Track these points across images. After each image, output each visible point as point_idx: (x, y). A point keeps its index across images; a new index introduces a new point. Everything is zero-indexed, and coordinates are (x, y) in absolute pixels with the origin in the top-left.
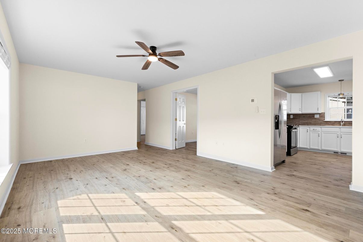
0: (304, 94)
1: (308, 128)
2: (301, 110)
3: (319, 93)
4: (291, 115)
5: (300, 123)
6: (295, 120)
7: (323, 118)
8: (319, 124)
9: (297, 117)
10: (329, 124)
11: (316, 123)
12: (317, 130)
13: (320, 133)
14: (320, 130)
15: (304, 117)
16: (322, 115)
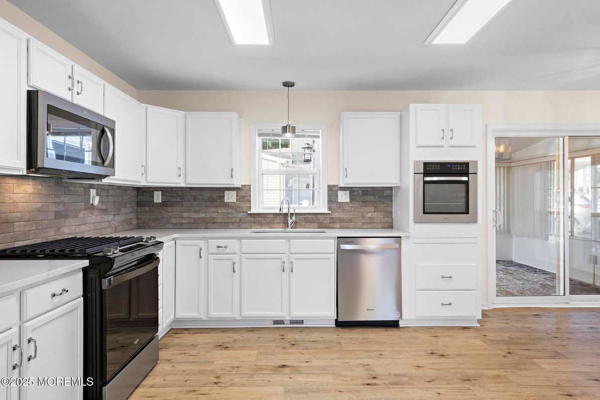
0: (193, 116)
1: (202, 243)
2: (182, 173)
3: (234, 115)
4: (156, 193)
5: (184, 222)
6: (169, 208)
7: (247, 205)
8: (236, 222)
9: (174, 199)
10: (260, 224)
11: (230, 220)
12: (227, 250)
13: (236, 258)
14: (237, 250)
15: (195, 198)
16: (243, 192)
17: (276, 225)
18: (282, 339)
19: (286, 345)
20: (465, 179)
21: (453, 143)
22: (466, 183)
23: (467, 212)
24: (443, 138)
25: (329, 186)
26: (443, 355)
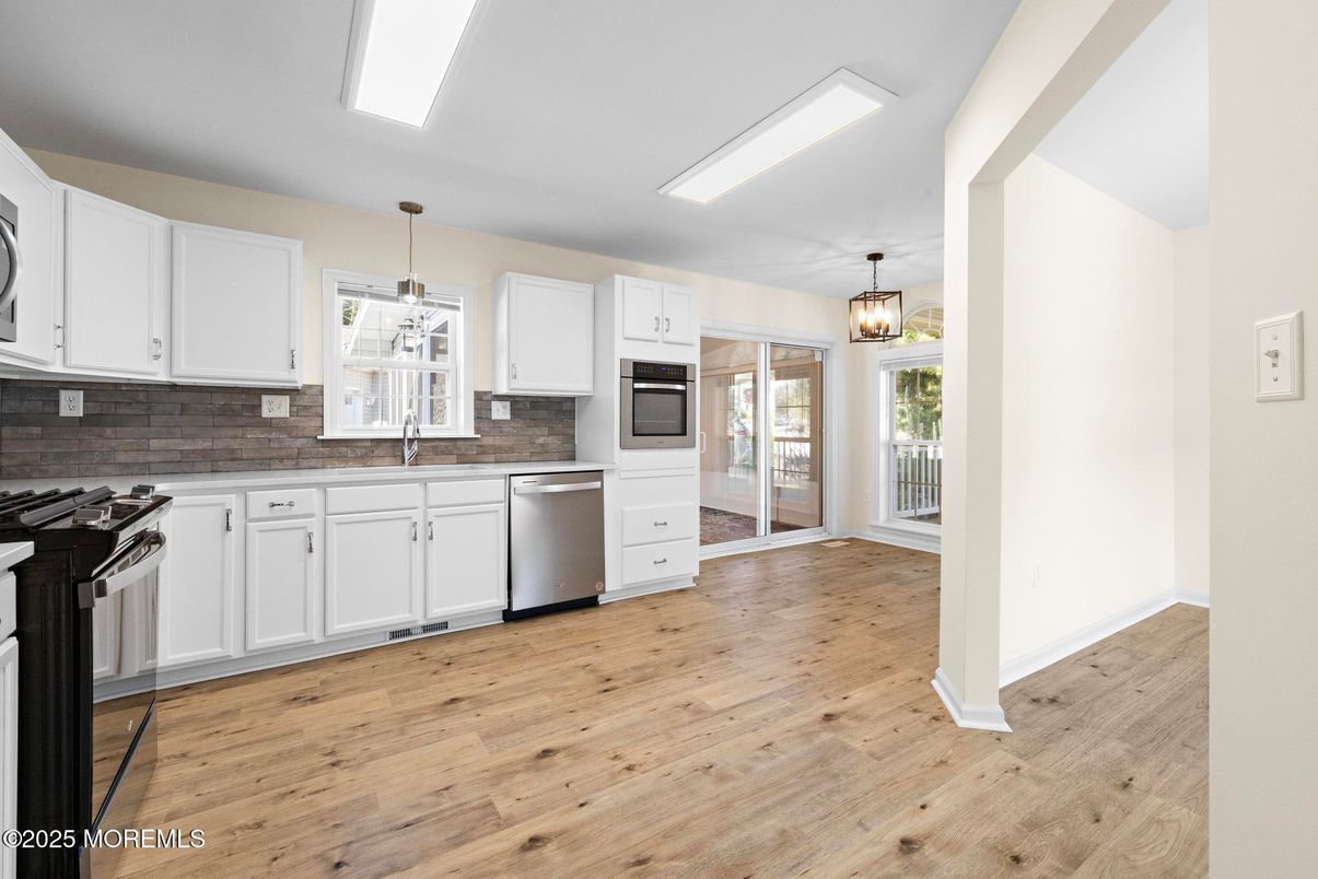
0: (186, 232)
1: (233, 501)
2: (163, 351)
4: (67, 394)
5: (151, 458)
6: (109, 431)
7: (315, 423)
8: (289, 458)
9: (122, 410)
10: (344, 460)
11: (275, 454)
12: (294, 511)
13: (315, 525)
14: (317, 509)
15: (184, 409)
16: (306, 400)
17: (375, 461)
18: (421, 659)
19: (434, 667)
20: (679, 387)
21: (669, 337)
22: (683, 393)
23: (684, 433)
24: (657, 330)
25: (475, 392)
26: (676, 630)
